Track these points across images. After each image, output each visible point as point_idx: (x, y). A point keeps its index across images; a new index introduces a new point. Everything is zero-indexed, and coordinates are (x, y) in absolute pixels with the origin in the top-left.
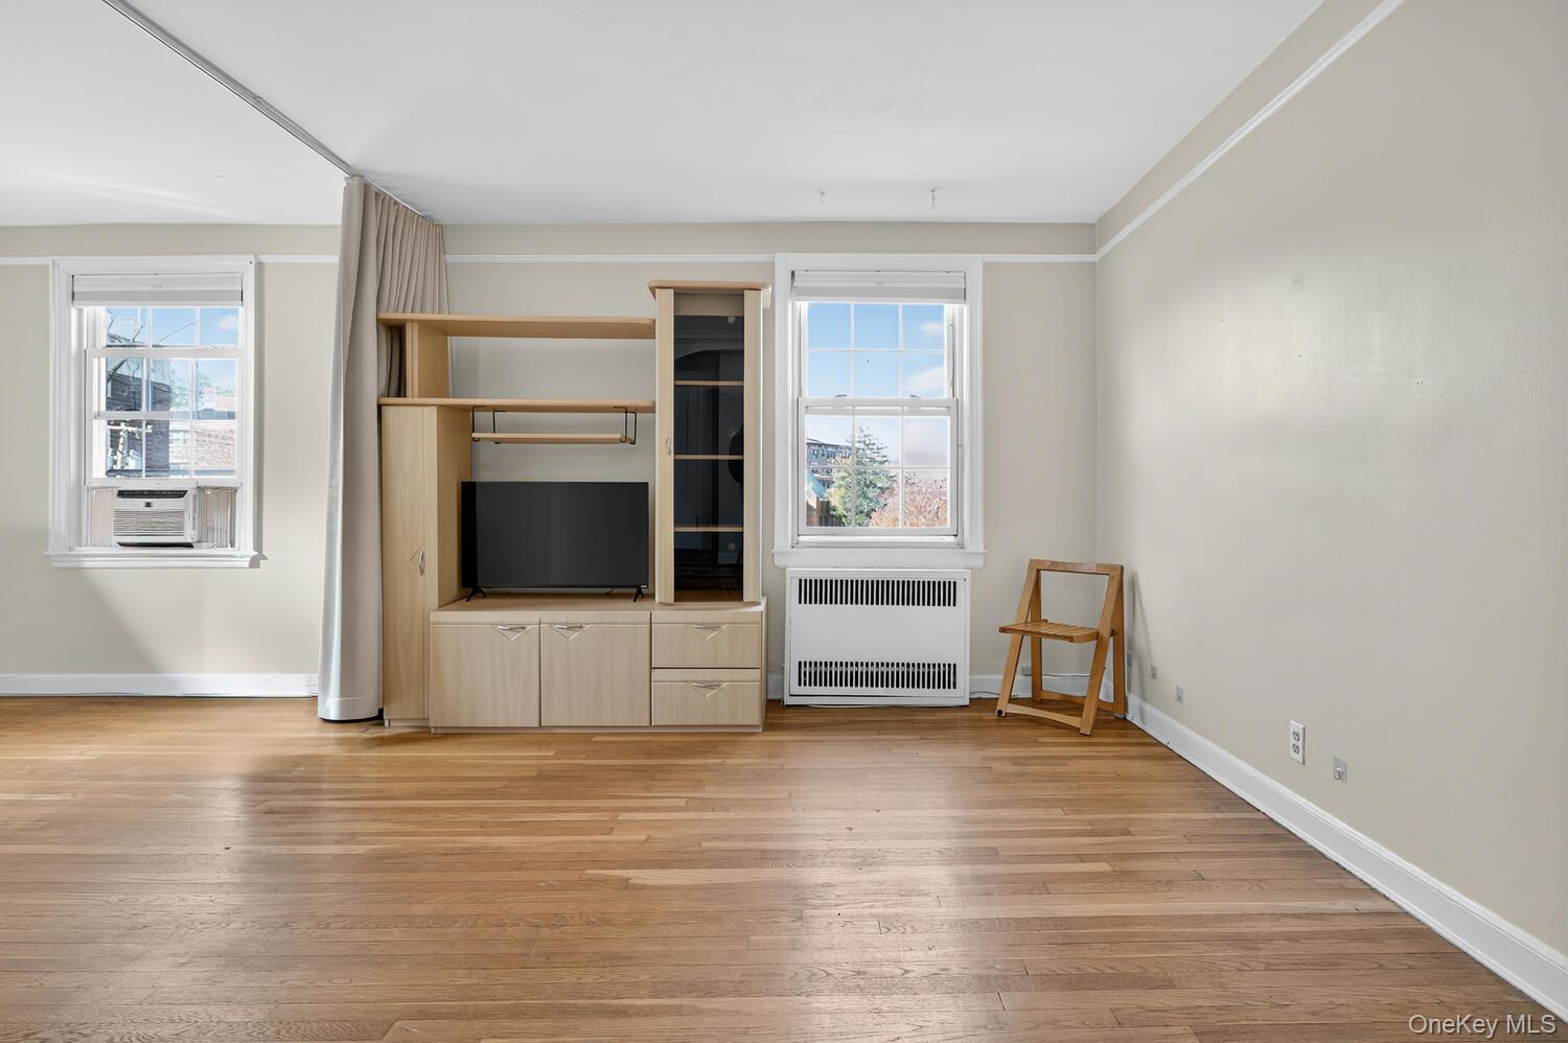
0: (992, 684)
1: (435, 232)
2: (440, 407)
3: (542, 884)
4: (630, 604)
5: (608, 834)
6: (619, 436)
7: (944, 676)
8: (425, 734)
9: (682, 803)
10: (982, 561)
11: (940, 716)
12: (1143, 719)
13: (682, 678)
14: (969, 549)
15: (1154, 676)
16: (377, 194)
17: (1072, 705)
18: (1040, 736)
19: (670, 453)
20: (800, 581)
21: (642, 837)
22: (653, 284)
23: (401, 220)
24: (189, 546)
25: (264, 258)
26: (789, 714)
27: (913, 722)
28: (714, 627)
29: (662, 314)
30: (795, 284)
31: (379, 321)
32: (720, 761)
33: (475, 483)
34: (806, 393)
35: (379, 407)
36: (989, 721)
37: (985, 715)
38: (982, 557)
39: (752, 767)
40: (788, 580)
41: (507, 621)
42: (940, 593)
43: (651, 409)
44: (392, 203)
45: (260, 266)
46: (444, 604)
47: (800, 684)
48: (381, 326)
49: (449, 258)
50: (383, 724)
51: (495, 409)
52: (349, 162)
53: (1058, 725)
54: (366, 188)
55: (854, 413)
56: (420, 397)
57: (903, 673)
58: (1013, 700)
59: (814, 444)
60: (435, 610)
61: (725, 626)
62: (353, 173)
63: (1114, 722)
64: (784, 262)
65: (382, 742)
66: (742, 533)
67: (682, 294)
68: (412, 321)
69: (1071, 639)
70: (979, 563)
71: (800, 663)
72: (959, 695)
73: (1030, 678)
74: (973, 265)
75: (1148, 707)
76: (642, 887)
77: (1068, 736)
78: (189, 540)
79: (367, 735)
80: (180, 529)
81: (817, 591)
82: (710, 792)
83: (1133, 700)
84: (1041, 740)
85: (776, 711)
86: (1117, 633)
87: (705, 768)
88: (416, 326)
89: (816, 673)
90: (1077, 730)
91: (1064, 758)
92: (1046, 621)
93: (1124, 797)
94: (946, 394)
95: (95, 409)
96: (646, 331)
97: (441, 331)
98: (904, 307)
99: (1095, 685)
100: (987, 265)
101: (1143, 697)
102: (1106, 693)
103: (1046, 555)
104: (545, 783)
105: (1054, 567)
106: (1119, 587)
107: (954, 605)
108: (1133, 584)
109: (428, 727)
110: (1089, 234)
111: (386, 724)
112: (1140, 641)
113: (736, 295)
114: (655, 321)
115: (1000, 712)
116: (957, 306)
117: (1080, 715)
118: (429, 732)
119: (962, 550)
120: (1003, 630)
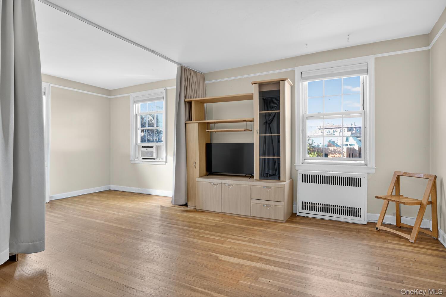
0: (375, 217)
1: (202, 76)
2: (199, 123)
3: (198, 253)
4: (248, 179)
5: (222, 244)
6: (244, 129)
7: (356, 212)
8: (196, 211)
9: (246, 239)
10: (374, 171)
11: (352, 226)
13: (260, 203)
14: (369, 166)
16: (185, 69)
17: (409, 230)
18: (389, 239)
19: (258, 134)
20: (302, 175)
21: (230, 247)
22: (252, 83)
23: (192, 75)
24: (154, 159)
25: (168, 88)
26: (298, 218)
27: (340, 227)
28: (269, 188)
29: (255, 91)
30: (303, 76)
31: (185, 102)
32: (265, 229)
33: (211, 143)
34: (307, 113)
35: (185, 124)
36: (373, 231)
37: (370, 229)
38: (374, 169)
39: (274, 233)
40: (298, 174)
41: (214, 182)
42: (356, 182)
43: (252, 121)
44: (189, 70)
45: (167, 90)
46: (200, 177)
47: (302, 209)
48: (187, 103)
49: (206, 82)
50: (187, 207)
51: (215, 123)
52: (177, 62)
53: (400, 237)
54: (182, 68)
55: (324, 118)
56: (195, 120)
57: (340, 209)
58: (383, 224)
59: (358, 127)
60: (199, 178)
61: (273, 188)
62: (178, 64)
63: (432, 240)
64: (298, 69)
65: (187, 211)
66: (280, 159)
67: (261, 85)
68: (193, 101)
70: (373, 171)
71: (302, 202)
72: (362, 220)
73: (395, 217)
74: (371, 60)
76: (221, 260)
77: (403, 241)
78: (154, 158)
79: (183, 209)
80: (152, 155)
81: (308, 178)
82: (257, 238)
83: (441, 232)
84: (389, 241)
85: (293, 217)
86: (433, 203)
87: (260, 231)
88: (194, 102)
89: (307, 206)
90: (408, 240)
91: (395, 249)
92: (402, 196)
93: (411, 269)
94: (361, 109)
95: (138, 127)
96: (251, 97)
97: (203, 102)
98: (344, 79)
103: (401, 169)
104: (216, 228)
105: (405, 174)
106: (434, 184)
107: (360, 186)
109: (196, 209)
111: (188, 207)
113: (277, 83)
114: (253, 94)
115: (377, 228)
116: (364, 76)
117: (410, 234)
118: (196, 210)
119: (367, 167)
120: (377, 197)
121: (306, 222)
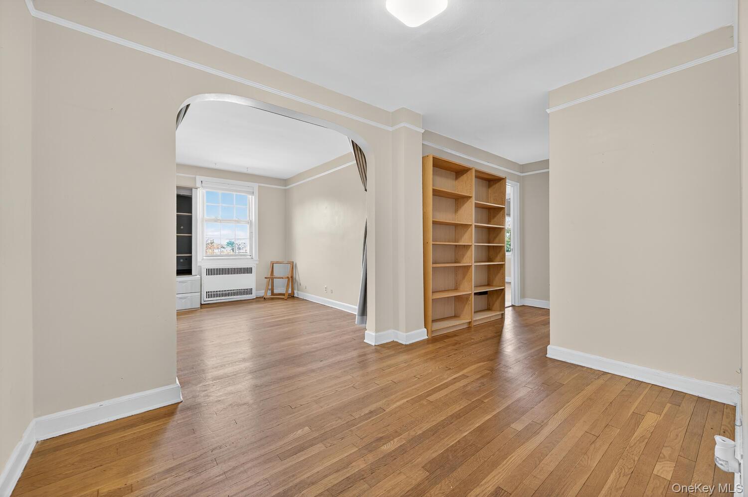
0: (261, 293)
7: (249, 292)
11: (243, 302)
12: (298, 295)
14: (255, 259)
15: (300, 285)
17: (282, 294)
20: (206, 269)
28: (185, 282)
30: (203, 185)
34: (206, 216)
37: (261, 299)
40: (203, 269)
42: (248, 271)
47: (207, 298)
53: (279, 298)
55: (221, 223)
61: (188, 282)
63: (292, 297)
64: (199, 178)
66: (192, 256)
69: (283, 278)
70: (257, 262)
71: (206, 292)
72: (253, 296)
73: (271, 290)
74: (256, 186)
75: (299, 292)
77: (281, 299)
81: (210, 272)
83: (296, 292)
84: (276, 301)
86: (292, 277)
89: (210, 294)
90: (284, 298)
91: (282, 303)
92: (275, 275)
94: (248, 219)
98: (236, 195)
99: (287, 290)
100: (259, 186)
101: (298, 290)
102: (290, 291)
103: (275, 260)
105: (277, 263)
106: (293, 266)
107: (252, 273)
108: (296, 264)
110: (285, 182)
112: (297, 278)
115: (264, 298)
116: (251, 196)
119: (253, 260)
120: (266, 278)
121: (212, 306)
